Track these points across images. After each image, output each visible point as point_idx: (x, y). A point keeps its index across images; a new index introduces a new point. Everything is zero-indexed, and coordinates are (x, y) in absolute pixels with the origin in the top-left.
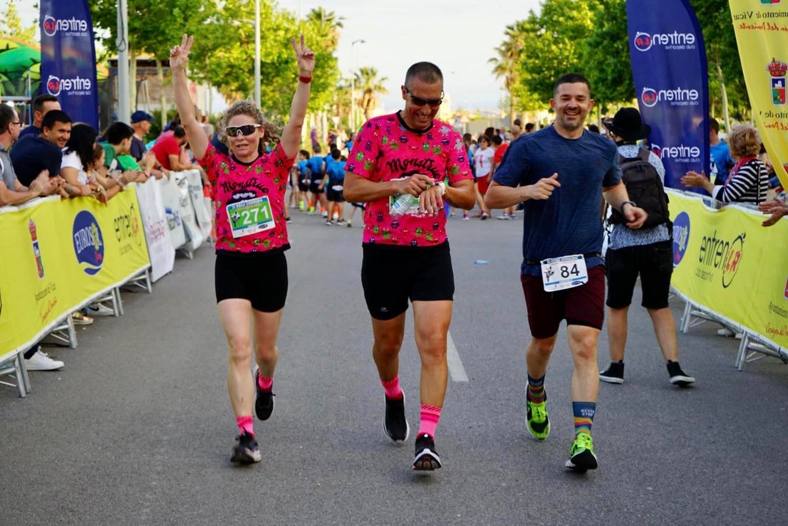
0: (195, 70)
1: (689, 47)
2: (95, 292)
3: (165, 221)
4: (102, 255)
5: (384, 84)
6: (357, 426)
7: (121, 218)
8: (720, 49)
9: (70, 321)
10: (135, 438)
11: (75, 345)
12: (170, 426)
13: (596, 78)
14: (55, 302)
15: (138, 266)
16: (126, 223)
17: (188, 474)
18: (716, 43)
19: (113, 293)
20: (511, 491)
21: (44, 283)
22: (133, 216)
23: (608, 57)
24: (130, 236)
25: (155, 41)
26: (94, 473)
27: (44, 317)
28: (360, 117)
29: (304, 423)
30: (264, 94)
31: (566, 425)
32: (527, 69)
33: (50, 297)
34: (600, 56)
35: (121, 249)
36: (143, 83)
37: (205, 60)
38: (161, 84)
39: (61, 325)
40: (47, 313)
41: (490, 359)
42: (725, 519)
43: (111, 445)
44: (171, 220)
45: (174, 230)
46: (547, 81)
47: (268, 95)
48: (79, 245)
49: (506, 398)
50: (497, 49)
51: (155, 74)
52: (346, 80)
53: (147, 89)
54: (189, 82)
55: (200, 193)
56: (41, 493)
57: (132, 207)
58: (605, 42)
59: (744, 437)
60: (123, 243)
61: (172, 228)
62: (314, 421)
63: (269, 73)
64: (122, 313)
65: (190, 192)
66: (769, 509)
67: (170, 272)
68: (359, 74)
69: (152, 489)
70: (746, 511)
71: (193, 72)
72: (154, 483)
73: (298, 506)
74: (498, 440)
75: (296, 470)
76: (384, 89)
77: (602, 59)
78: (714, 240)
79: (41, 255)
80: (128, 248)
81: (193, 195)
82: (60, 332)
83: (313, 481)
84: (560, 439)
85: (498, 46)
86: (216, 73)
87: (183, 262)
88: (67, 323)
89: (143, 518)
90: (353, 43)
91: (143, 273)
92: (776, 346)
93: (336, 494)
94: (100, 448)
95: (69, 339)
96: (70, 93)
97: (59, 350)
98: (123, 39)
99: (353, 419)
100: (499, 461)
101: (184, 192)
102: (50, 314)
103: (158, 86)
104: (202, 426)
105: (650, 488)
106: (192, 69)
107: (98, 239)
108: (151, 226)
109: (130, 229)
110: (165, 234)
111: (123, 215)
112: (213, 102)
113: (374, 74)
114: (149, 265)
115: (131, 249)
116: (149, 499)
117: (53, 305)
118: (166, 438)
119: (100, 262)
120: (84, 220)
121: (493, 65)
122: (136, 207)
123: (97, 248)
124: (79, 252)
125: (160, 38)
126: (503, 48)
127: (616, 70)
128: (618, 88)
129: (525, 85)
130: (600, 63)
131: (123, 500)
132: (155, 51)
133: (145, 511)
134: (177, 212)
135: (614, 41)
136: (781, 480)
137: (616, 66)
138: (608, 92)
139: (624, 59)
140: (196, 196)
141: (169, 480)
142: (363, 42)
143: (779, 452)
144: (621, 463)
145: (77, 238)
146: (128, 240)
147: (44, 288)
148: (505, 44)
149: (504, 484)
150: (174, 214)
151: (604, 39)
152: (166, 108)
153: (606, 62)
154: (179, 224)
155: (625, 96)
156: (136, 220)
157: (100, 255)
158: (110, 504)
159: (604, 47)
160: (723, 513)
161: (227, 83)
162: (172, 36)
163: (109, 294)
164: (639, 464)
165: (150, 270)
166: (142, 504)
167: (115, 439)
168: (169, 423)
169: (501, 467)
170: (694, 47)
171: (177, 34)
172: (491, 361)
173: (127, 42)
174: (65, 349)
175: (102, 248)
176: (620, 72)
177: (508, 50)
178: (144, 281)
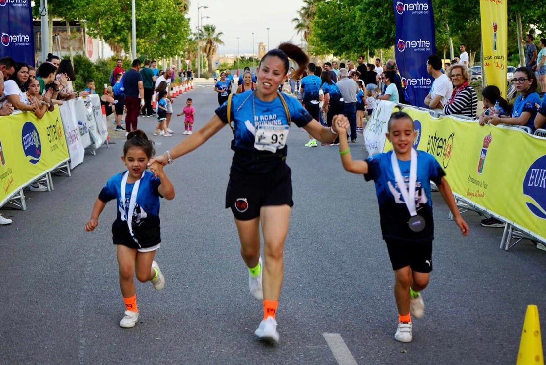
0: (92, 28)
1: (425, 13)
2: (37, 175)
3: (78, 129)
4: (40, 151)
5: (220, 37)
6: (209, 254)
7: (51, 127)
8: (448, 13)
9: (21, 193)
10: (70, 263)
11: (25, 209)
12: (92, 255)
13: (364, 32)
14: (13, 180)
15: (61, 159)
16: (54, 131)
17: (106, 282)
18: (444, 8)
19: (47, 176)
20: (306, 289)
21: (5, 168)
22: (58, 126)
23: (373, 18)
24: (56, 139)
25: (65, 9)
26: (47, 282)
27: (6, 190)
28: (204, 59)
29: (176, 253)
30: (138, 44)
31: (341, 252)
32: (318, 26)
33: (9, 177)
34: (367, 17)
35: (51, 148)
36: (56, 37)
37: (98, 21)
38: (69, 38)
39: (16, 196)
40: (8, 188)
41: (293, 215)
42: (434, 302)
43: (56, 266)
44: (82, 129)
45: (83, 136)
46: (332, 34)
47: (141, 45)
48: (26, 145)
49: (303, 237)
50: (298, 11)
51: (65, 31)
52: (194, 34)
53: (59, 41)
54: (87, 36)
55: (100, 111)
56: (16, 293)
57: (57, 120)
58: (371, 8)
59: (450, 258)
60: (52, 144)
61: (82, 135)
62: (182, 252)
63: (142, 30)
64: (53, 189)
65: (94, 111)
66: (462, 297)
67: (82, 163)
68: (203, 30)
69: (84, 290)
70: (447, 298)
71: (90, 30)
72: (85, 287)
73: (175, 299)
74: (298, 261)
75: (173, 279)
76: (220, 40)
77: (369, 19)
78: (435, 138)
79: (3, 150)
80: (55, 147)
81: (95, 113)
82: (15, 200)
83: (183, 285)
84: (336, 260)
85: (299, 10)
86: (106, 30)
87: (89, 157)
88: (20, 195)
89: (81, 306)
90: (199, 9)
91: (65, 163)
92: (473, 203)
93: (198, 292)
94: (49, 268)
95: (21, 205)
96: (16, 45)
97: (15, 212)
98: (45, 8)
99: (207, 251)
100: (298, 273)
101: (90, 110)
102: (9, 188)
103: (67, 39)
104: (112, 255)
105: (390, 287)
106: (89, 27)
107: (37, 141)
108: (69, 133)
109: (56, 135)
110: (78, 138)
111: (52, 125)
112: (104, 50)
113: (213, 30)
114: (69, 158)
115: (58, 147)
116: (83, 296)
117: (11, 182)
118: (90, 262)
119: (38, 156)
120: (28, 128)
121: (296, 23)
122: (60, 120)
123: (37, 146)
124: (26, 149)
125: (69, 7)
126: (302, 12)
127: (378, 27)
128: (380, 39)
129: (317, 37)
130: (368, 22)
131: (68, 297)
132: (65, 15)
133: (81, 302)
134: (86, 124)
135: (377, 8)
136: (470, 281)
137: (378, 24)
138: (373, 42)
139: (383, 20)
140: (97, 113)
141: (95, 285)
142: (206, 8)
143: (471, 266)
144: (373, 273)
145: (25, 140)
146: (56, 142)
147: (5, 171)
148: (304, 8)
149: (301, 286)
150: (84, 126)
151: (370, 6)
152: (72, 54)
153: (372, 22)
154: (87, 132)
155: (384, 45)
156: (60, 128)
157: (39, 151)
158: (59, 299)
159: (370, 12)
160: (434, 300)
161: (113, 37)
162: (77, 5)
163: (45, 176)
164: (384, 273)
165: (69, 162)
166: (79, 299)
167: (58, 263)
168: (91, 254)
169: (300, 276)
170: (427, 13)
171: (80, 4)
172: (294, 216)
173: (47, 10)
174: (19, 211)
175: (40, 146)
176: (381, 28)
177: (306, 13)
178: (66, 169)
